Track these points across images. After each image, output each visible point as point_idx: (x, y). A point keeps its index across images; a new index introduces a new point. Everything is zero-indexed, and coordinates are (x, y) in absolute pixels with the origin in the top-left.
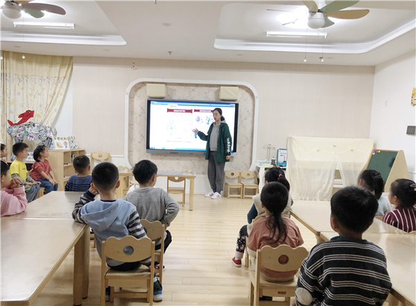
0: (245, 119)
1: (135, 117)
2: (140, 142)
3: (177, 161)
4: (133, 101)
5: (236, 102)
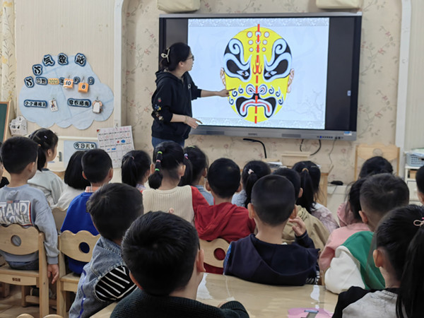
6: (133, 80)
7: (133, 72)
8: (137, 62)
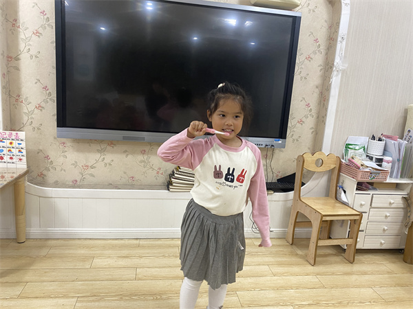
0: (309, 58)
1: (22, 36)
3: (140, 157)
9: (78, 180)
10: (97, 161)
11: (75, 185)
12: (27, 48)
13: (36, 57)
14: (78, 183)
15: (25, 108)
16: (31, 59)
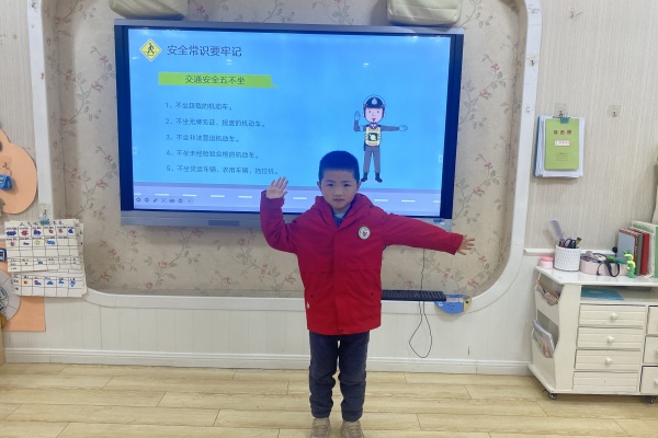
0: (485, 94)
1: (78, 91)
2: (102, 184)
3: (237, 250)
4: (69, 34)
5: (452, 31)
6: (73, 134)
7: (73, 122)
8: (79, 104)
9: (154, 284)
10: (178, 256)
11: (149, 289)
12: (86, 106)
13: (97, 117)
14: (154, 288)
15: (85, 186)
16: (90, 120)
